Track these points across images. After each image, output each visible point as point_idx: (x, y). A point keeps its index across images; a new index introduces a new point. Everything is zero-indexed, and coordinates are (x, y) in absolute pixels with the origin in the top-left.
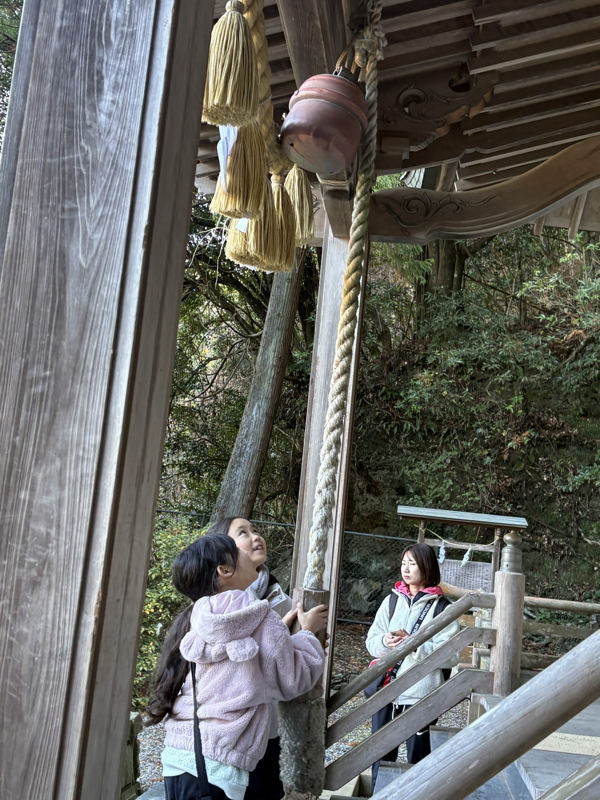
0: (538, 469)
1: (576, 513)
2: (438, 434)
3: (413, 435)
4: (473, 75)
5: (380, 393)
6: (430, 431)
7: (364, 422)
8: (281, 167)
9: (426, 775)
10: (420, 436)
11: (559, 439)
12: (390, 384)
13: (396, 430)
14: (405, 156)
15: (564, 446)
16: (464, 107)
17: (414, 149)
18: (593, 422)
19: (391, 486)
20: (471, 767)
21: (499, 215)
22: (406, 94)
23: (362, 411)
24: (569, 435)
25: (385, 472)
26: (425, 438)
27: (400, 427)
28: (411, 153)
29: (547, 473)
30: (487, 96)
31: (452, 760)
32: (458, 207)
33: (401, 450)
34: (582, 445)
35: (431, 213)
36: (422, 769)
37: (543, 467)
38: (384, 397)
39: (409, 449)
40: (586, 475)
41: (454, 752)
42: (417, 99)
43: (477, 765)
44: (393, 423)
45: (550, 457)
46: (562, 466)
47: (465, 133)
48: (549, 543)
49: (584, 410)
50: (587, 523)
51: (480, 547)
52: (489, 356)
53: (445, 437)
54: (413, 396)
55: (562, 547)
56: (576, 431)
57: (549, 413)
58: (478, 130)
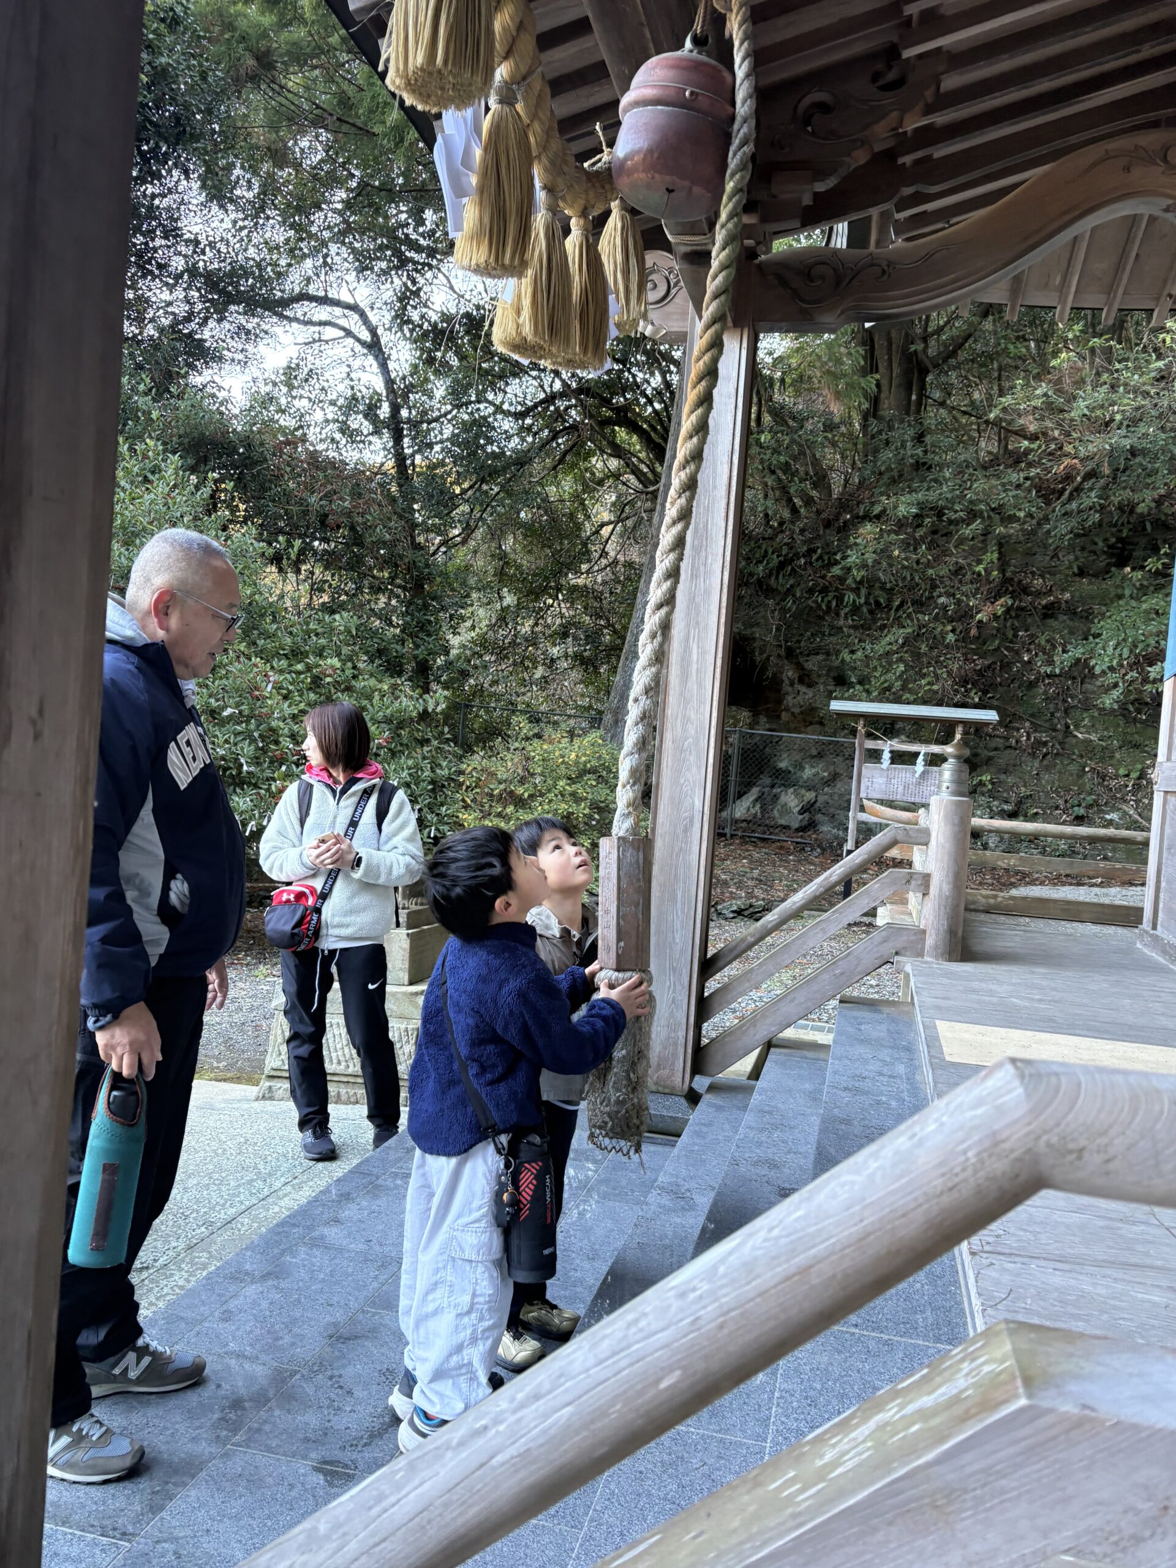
0: (1016, 647)
1: (1064, 701)
2: (889, 607)
3: (856, 610)
4: (909, 59)
5: (815, 557)
6: (878, 603)
7: (794, 595)
8: (582, 202)
9: (566, 1391)
10: (865, 609)
11: (1045, 607)
12: (828, 545)
13: (834, 604)
14: (807, 200)
15: (1051, 616)
16: (895, 114)
17: (821, 187)
18: (1090, 583)
19: (828, 675)
20: (664, 1385)
21: (944, 280)
22: (807, 101)
23: (791, 582)
24: (1059, 602)
25: (820, 657)
26: (871, 612)
27: (840, 599)
28: (816, 194)
29: (1029, 651)
30: (929, 95)
31: (623, 1363)
32: (884, 272)
33: (841, 628)
34: (1075, 613)
35: (844, 284)
36: (561, 1375)
37: (1024, 643)
38: (820, 563)
39: (850, 627)
40: (1077, 652)
41: (629, 1346)
42: (823, 108)
43: (677, 1382)
44: (831, 595)
45: (1033, 630)
46: (1048, 641)
47: (901, 161)
48: (1028, 738)
49: (1079, 568)
50: (1078, 712)
51: (936, 749)
52: (952, 501)
53: (897, 610)
54: (853, 558)
55: (1045, 744)
56: (1067, 596)
57: (1033, 573)
58: (919, 154)
